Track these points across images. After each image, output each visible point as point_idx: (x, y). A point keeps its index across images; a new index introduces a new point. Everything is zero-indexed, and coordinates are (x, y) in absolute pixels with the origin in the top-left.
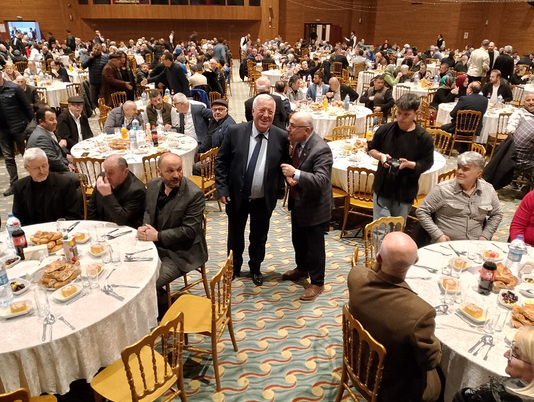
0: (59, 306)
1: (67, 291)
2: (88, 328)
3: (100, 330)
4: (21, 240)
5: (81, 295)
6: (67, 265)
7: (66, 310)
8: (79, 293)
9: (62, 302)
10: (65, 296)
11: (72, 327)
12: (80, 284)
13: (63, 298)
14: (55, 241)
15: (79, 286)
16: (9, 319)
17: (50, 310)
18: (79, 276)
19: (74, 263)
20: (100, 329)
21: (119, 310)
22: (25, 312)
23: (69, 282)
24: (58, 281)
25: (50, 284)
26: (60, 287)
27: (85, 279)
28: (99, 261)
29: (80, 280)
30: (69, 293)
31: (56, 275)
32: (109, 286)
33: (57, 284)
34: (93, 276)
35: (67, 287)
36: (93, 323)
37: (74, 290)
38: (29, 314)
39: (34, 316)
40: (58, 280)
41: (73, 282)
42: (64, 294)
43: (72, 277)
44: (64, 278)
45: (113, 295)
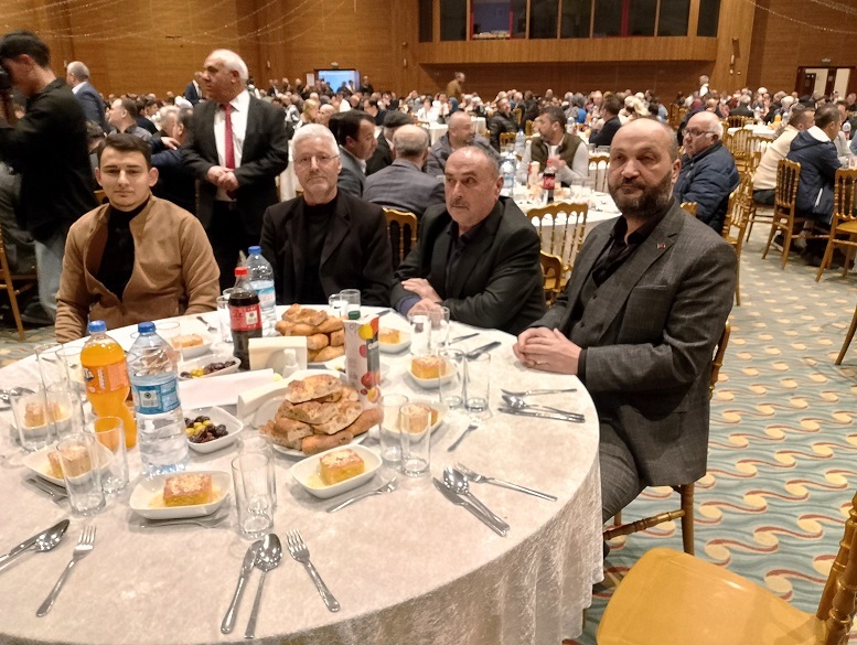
0: (301, 510)
1: (335, 467)
2: (383, 614)
3: (421, 630)
4: (247, 315)
5: (374, 487)
6: (346, 391)
7: (321, 528)
8: (369, 480)
9: (314, 499)
10: (327, 482)
11: (330, 598)
12: (376, 451)
13: (320, 487)
14: (328, 334)
15: (372, 458)
16: (154, 522)
17: (276, 518)
18: (374, 430)
19: (365, 392)
20: (421, 622)
21: (490, 566)
22: (201, 509)
23: (345, 441)
24: (314, 432)
25: (293, 436)
26: (317, 450)
27: (391, 439)
28: (433, 399)
29: (376, 441)
30: (341, 471)
31: (313, 414)
32: (458, 475)
33: (312, 441)
34: (416, 436)
35: (338, 455)
36: (400, 599)
37: (357, 466)
38: (212, 519)
39: (226, 527)
40: (315, 430)
41: (355, 443)
42: (325, 473)
43: (355, 429)
44: (333, 427)
45: (470, 508)
